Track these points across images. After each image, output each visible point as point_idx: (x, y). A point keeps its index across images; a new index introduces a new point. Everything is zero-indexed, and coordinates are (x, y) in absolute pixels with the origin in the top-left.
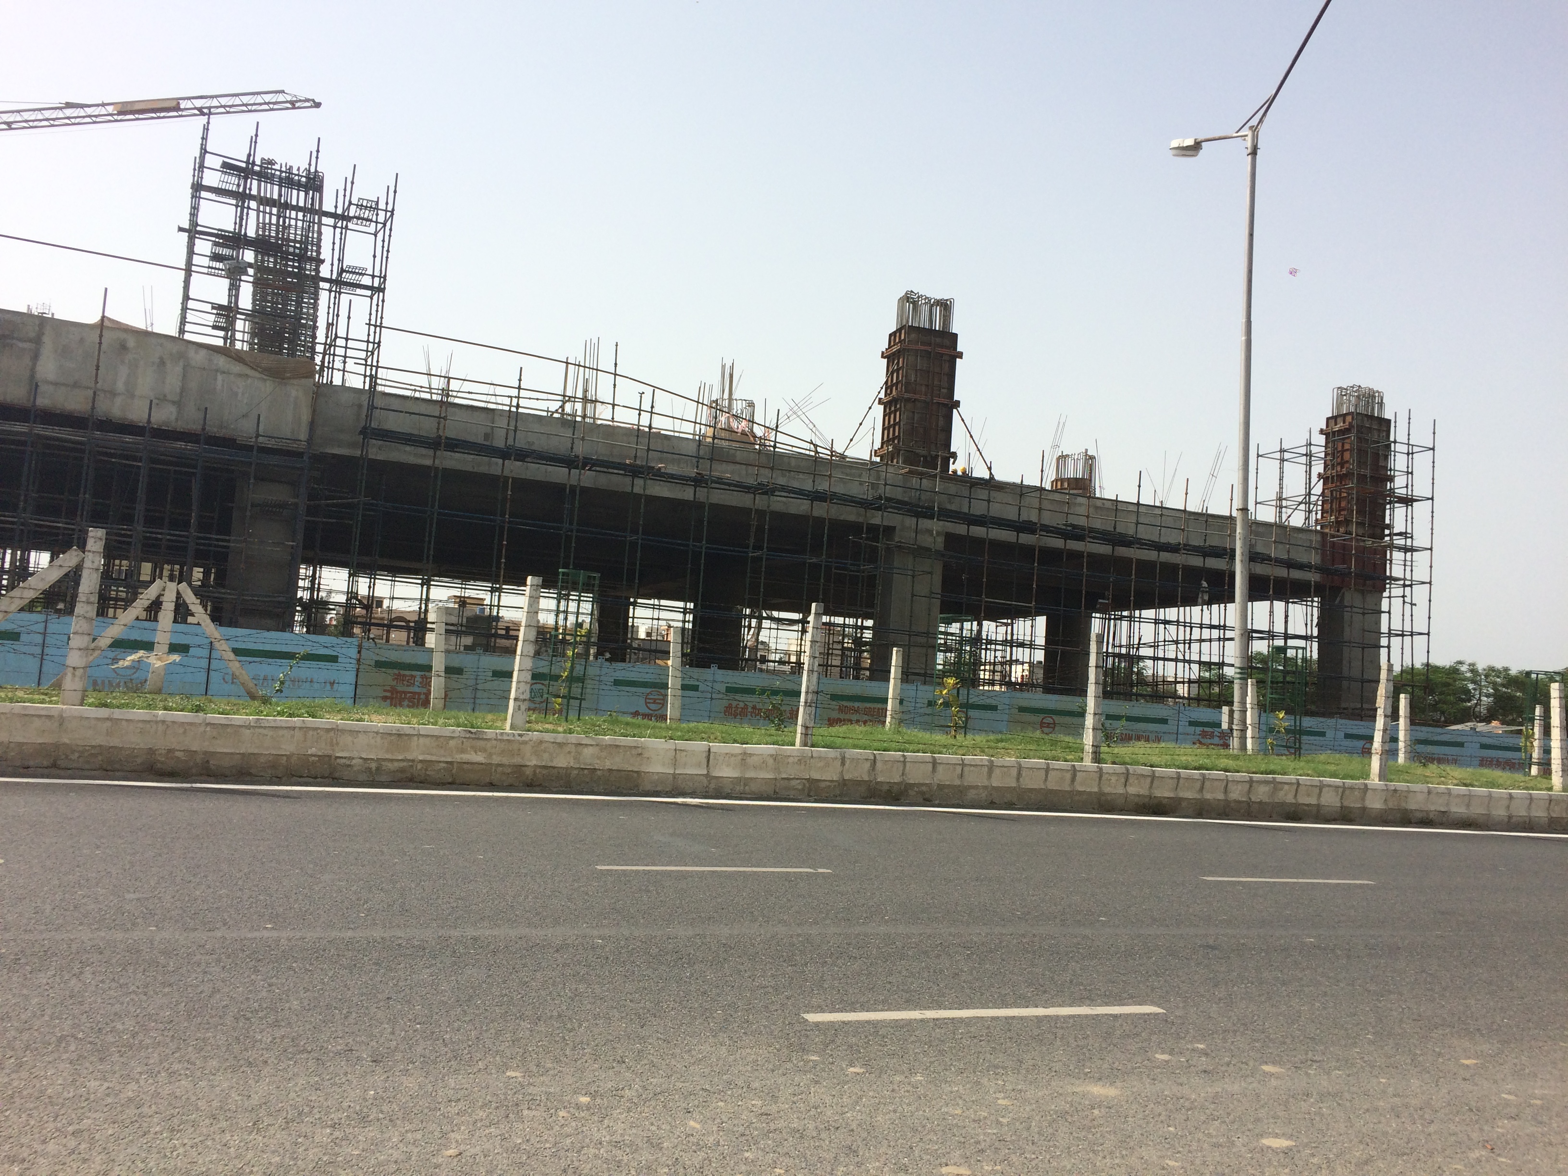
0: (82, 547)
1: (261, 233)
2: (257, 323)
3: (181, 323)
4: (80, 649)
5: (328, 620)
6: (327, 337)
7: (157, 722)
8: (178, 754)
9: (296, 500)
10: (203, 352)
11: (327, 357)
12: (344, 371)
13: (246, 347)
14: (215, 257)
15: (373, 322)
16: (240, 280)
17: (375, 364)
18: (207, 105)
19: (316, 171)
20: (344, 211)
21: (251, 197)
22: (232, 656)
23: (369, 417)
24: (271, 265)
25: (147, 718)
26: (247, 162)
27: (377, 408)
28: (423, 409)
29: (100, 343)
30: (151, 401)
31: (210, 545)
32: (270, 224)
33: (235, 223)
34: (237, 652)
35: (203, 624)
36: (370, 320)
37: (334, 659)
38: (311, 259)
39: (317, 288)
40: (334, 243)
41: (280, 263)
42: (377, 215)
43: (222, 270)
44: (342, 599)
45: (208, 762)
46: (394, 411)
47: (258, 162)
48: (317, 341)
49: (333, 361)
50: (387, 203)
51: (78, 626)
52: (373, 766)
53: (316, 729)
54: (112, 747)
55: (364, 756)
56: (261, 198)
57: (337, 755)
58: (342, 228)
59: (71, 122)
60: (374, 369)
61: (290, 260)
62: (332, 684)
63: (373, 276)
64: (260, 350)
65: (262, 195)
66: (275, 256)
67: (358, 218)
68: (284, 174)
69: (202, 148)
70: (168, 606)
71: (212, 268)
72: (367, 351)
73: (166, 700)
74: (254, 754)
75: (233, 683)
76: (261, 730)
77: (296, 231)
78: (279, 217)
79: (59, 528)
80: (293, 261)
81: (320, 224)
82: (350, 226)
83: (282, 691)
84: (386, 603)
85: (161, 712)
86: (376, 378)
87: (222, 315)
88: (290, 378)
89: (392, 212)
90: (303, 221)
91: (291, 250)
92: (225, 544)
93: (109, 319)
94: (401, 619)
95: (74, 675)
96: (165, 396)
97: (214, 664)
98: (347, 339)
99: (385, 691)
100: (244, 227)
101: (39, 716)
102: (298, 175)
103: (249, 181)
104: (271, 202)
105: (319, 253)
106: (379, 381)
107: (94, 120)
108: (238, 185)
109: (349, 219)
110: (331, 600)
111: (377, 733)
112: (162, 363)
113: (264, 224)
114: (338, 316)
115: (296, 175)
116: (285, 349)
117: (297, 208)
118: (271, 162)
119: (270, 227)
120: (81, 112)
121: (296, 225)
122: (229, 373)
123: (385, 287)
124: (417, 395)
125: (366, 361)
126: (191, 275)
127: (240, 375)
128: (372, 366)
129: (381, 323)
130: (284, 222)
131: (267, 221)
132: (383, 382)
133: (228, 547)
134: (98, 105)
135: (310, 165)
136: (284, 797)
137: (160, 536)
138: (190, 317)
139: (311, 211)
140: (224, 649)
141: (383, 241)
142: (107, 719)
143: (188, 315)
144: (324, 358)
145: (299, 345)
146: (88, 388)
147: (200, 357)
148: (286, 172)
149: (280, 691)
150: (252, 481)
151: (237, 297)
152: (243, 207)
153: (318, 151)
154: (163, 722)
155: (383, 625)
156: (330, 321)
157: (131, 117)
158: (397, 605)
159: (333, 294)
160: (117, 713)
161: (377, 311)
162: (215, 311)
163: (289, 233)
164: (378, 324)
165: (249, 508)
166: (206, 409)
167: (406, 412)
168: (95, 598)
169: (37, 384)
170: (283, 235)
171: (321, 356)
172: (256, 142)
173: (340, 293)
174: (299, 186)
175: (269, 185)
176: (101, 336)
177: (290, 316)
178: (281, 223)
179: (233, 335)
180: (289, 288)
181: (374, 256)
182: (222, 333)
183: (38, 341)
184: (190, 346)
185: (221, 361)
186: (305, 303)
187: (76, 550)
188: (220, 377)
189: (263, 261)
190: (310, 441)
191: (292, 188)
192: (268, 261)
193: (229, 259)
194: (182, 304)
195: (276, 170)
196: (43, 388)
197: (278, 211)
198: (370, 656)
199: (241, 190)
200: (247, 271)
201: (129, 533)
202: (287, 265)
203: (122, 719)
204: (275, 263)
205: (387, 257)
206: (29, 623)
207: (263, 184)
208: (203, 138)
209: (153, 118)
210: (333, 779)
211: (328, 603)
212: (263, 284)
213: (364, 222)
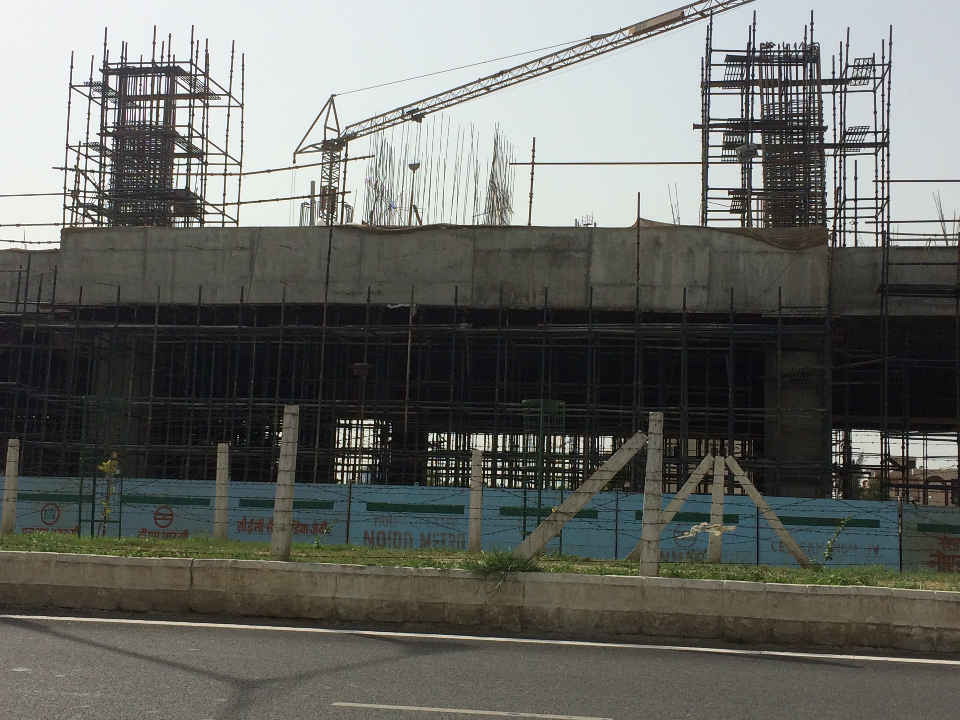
0: (645, 430)
1: (765, 114)
2: (769, 200)
3: (703, 213)
4: (652, 524)
5: (861, 484)
6: (836, 202)
7: (723, 591)
8: (745, 622)
9: (822, 366)
10: (725, 236)
11: (838, 221)
12: (856, 232)
13: (761, 225)
14: (727, 146)
15: (880, 178)
16: (752, 163)
17: (886, 219)
18: (707, 7)
19: (812, 43)
20: (841, 75)
21: (755, 83)
22: (779, 524)
23: (885, 274)
24: (778, 142)
25: (714, 587)
26: (748, 51)
27: (892, 264)
28: (939, 257)
29: (638, 243)
30: (685, 289)
31: (746, 418)
32: (774, 103)
33: (742, 110)
34: (785, 520)
35: (751, 496)
36: (877, 176)
37: (875, 524)
38: (814, 129)
39: (823, 155)
40: (834, 109)
41: (786, 139)
42: (874, 71)
43: (734, 156)
44: (876, 461)
45: (772, 629)
46: (908, 264)
47: (758, 48)
48: (827, 207)
49: (845, 224)
50: (883, 58)
51: (648, 502)
52: (934, 635)
53: (871, 596)
54: (687, 615)
55: (923, 624)
56: (764, 81)
57: (895, 624)
58: (841, 92)
59: (598, 52)
60: (885, 225)
61: (795, 134)
62: (877, 549)
63: (876, 133)
64: (774, 226)
65: (764, 78)
66: (781, 134)
67: (856, 79)
68: (782, 54)
69: (707, 49)
70: (719, 479)
71: (725, 156)
72: (877, 208)
73: (727, 569)
74: (813, 622)
75: (781, 551)
76: (817, 598)
77: (798, 105)
78: (781, 96)
79: (619, 414)
80: (798, 134)
81: (820, 93)
82: (849, 88)
83: (831, 559)
84: (919, 463)
85: (725, 581)
86: (889, 233)
87: (738, 198)
88: (804, 248)
89: (889, 65)
90: (804, 94)
91: (795, 124)
92: (760, 416)
93: (643, 220)
94: (936, 479)
95: (648, 547)
96: (696, 282)
97: (762, 533)
98: (856, 200)
99: (931, 555)
100: (750, 112)
101: (625, 586)
102: (796, 51)
103: (751, 68)
104: (772, 83)
105: (821, 121)
106: (891, 236)
107: (615, 46)
108: (742, 75)
109: (846, 81)
110: (864, 464)
111: (934, 600)
112: (691, 252)
113: (768, 105)
114: (845, 178)
115: (793, 52)
116: (797, 220)
117: (797, 83)
118: (770, 45)
119: (774, 107)
120: (604, 42)
121: (798, 100)
122: (748, 252)
123: (889, 142)
124: (933, 244)
125: (877, 218)
126: (708, 167)
127: (759, 253)
128: (883, 222)
129: (888, 178)
130: (786, 99)
131: (771, 102)
132: (895, 237)
133: (762, 419)
134: (617, 32)
135: (805, 38)
136: (849, 666)
137: (703, 414)
138: (711, 206)
139: (811, 82)
140: (771, 517)
141: (883, 95)
142: (680, 588)
143: (709, 205)
144: (835, 223)
145: (811, 214)
146: (631, 285)
147: (721, 242)
148: (784, 51)
149: (830, 558)
150: (779, 352)
151: (750, 179)
152: (747, 94)
153: (812, 24)
154: (729, 591)
155: (919, 487)
156: (838, 185)
157: (645, 35)
158: (932, 465)
159: (838, 158)
160: (688, 583)
161: (883, 166)
162: (731, 196)
163: (792, 108)
164: (885, 179)
165: (779, 378)
166: (732, 289)
167: (923, 264)
168: (659, 477)
169: (591, 288)
170: (786, 111)
171: (832, 221)
172: (754, 30)
173: (845, 156)
174: (797, 61)
175: (769, 67)
176: (638, 236)
177: (800, 188)
178: (783, 101)
179: (750, 216)
180: (795, 161)
181: (875, 113)
182: (739, 216)
183: (589, 250)
184: (713, 232)
185: (741, 242)
186: (813, 172)
187: (640, 433)
188: (742, 258)
189: (770, 140)
190: (829, 306)
191: (790, 65)
192: (775, 139)
193: (740, 145)
194: (703, 194)
195: (774, 52)
196: (597, 290)
197: (780, 90)
198: (911, 518)
199: (744, 78)
200: (757, 153)
201: (677, 413)
202: (792, 140)
203: (693, 589)
204: (781, 140)
205: (888, 111)
206: (606, 502)
207: (764, 67)
208: (707, 39)
209: (662, 32)
210: (895, 648)
211: (860, 467)
212: (772, 162)
213: (862, 81)
